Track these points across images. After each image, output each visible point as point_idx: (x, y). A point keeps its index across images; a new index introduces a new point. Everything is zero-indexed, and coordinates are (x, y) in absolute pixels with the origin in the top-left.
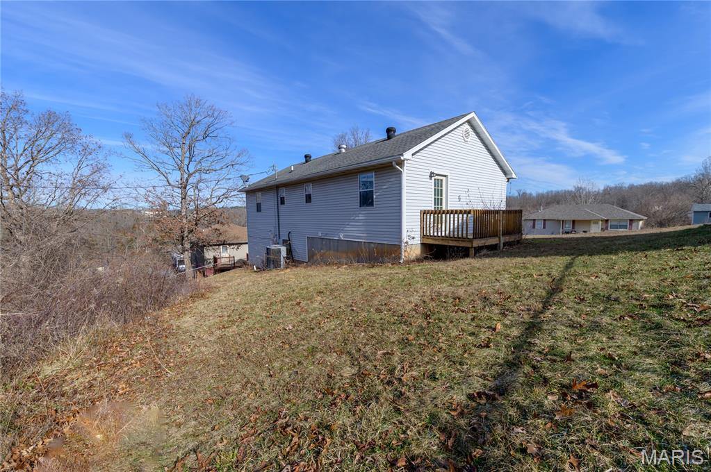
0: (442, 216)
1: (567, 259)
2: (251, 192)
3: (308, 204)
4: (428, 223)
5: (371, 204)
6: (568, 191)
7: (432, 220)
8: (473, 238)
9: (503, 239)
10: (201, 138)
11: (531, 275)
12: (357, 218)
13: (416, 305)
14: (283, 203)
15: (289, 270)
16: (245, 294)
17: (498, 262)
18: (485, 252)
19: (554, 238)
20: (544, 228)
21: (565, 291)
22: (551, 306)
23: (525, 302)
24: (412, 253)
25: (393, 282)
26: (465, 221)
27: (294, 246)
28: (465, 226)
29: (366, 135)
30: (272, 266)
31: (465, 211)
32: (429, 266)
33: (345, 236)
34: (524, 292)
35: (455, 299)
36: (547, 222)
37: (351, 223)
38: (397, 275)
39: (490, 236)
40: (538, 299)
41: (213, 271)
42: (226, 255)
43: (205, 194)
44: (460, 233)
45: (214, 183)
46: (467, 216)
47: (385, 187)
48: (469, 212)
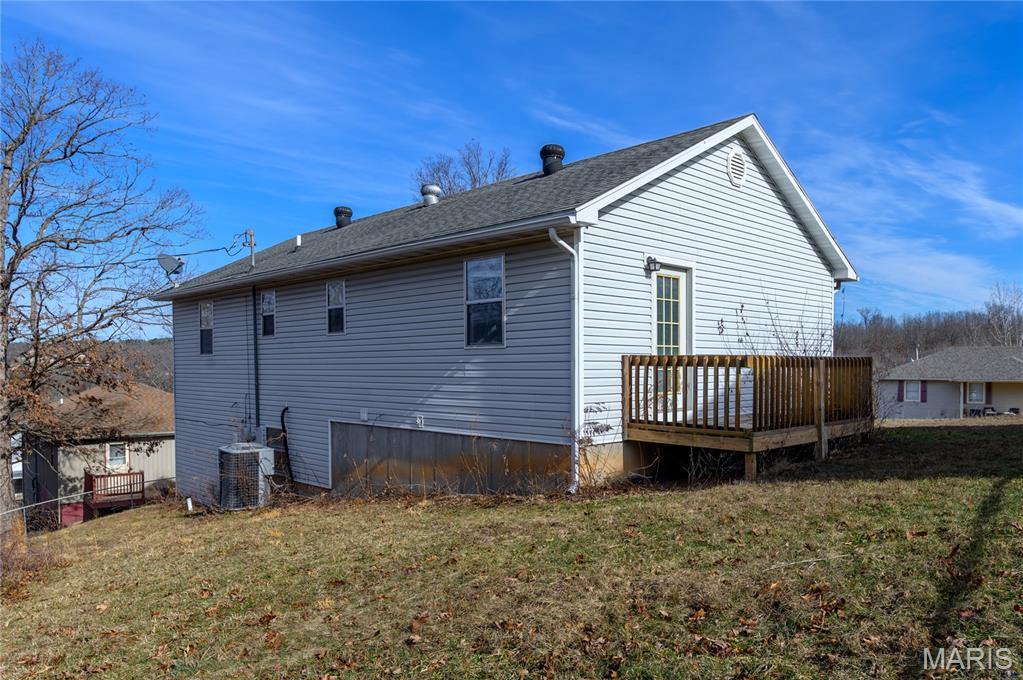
0: (676, 372)
1: (983, 485)
2: (186, 301)
3: (336, 335)
4: (641, 388)
5: (497, 337)
6: (974, 314)
7: (651, 382)
8: (754, 429)
9: (827, 432)
10: (59, 155)
11: (898, 534)
12: (460, 374)
13: (587, 630)
14: (269, 330)
15: (276, 512)
16: (131, 584)
17: (815, 494)
18: (782, 464)
19: (947, 427)
20: (924, 400)
21: (987, 585)
22: (953, 635)
23: (883, 620)
24: (599, 466)
25: (542, 550)
26: (732, 384)
27: (295, 447)
28: (732, 398)
29: (500, 165)
30: (233, 500)
31: (733, 359)
32: (640, 505)
33: (429, 421)
34: (880, 587)
35: (695, 607)
36: (930, 388)
37: (445, 388)
38: (554, 530)
39: (796, 424)
40: (918, 612)
41: (81, 512)
42: (118, 468)
43: (62, 303)
44: (721, 414)
45: (91, 274)
46: (738, 372)
47: (531, 293)
48: (742, 362)
